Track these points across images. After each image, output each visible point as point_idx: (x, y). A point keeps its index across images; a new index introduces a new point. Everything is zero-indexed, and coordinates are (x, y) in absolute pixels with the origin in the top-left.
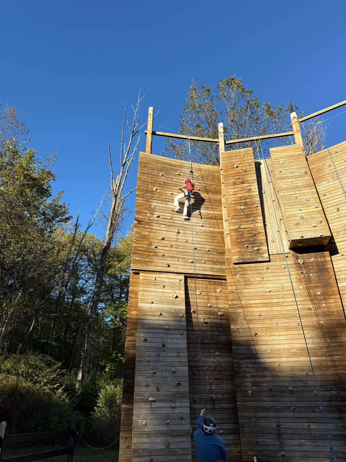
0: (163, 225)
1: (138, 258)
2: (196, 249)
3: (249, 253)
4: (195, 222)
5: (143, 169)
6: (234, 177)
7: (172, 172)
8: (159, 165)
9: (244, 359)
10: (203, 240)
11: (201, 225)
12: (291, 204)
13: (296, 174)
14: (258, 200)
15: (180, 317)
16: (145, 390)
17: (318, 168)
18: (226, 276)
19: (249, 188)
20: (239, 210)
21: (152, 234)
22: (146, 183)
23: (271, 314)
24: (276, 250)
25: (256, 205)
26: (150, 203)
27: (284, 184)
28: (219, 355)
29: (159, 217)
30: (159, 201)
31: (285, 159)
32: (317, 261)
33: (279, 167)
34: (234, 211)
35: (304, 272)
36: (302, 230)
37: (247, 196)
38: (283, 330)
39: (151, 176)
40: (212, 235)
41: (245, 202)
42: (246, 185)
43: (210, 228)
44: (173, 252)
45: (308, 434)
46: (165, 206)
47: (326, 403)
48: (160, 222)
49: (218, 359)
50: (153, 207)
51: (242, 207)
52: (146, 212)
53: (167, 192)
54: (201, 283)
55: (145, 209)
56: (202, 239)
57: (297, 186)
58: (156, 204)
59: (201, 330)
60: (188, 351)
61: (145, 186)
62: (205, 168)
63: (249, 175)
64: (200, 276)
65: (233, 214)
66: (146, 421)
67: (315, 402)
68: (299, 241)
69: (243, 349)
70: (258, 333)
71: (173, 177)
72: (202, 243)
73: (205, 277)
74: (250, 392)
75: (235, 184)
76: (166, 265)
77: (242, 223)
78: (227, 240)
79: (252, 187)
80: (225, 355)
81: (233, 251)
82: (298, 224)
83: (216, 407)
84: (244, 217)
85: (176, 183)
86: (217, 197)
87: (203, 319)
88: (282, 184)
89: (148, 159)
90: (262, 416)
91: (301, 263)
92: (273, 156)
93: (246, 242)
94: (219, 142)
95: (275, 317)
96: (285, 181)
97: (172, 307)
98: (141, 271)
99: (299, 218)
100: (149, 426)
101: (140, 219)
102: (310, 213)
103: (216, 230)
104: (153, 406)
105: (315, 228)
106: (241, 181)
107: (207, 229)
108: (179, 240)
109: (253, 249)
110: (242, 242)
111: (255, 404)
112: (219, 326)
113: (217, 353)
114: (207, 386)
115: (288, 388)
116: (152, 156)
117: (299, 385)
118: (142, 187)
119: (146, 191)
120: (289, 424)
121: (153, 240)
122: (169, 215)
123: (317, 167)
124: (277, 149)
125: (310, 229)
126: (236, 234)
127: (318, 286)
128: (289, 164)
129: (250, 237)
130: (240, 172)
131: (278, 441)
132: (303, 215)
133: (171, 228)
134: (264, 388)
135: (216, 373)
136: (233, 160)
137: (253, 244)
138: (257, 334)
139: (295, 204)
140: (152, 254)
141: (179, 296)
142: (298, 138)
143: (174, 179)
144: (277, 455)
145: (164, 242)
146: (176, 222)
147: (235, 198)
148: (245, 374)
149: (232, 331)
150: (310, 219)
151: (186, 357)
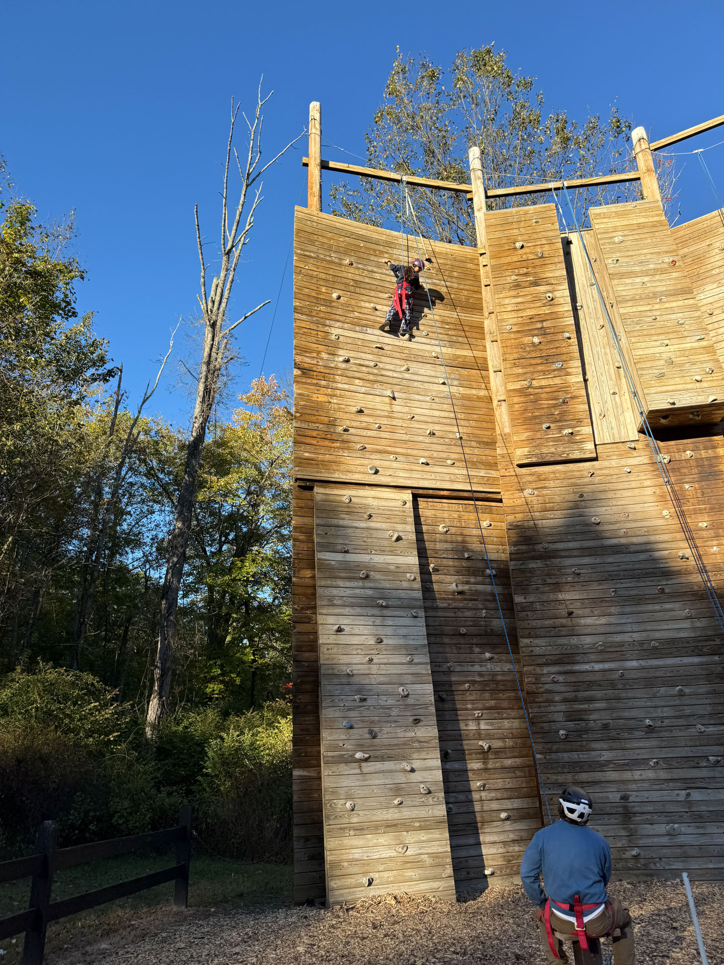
0: (358, 381)
1: (306, 454)
2: (434, 434)
3: (554, 441)
4: (429, 374)
5: (306, 247)
6: (516, 271)
7: (372, 258)
8: (342, 240)
9: (547, 664)
11: (441, 382)
12: (645, 332)
13: (652, 266)
14: (570, 323)
15: (409, 580)
16: (344, 737)
17: (696, 254)
18: (499, 493)
19: (550, 295)
20: (529, 347)
21: (335, 401)
22: (314, 281)
23: (603, 569)
24: (611, 435)
25: (567, 335)
26: (327, 328)
27: (627, 288)
28: (491, 659)
29: (347, 361)
30: (346, 326)
31: (626, 233)
32: (699, 457)
33: (612, 251)
34: (518, 348)
35: (673, 479)
36: (671, 388)
37: (546, 314)
38: (630, 603)
39: (324, 264)
40: (466, 403)
41: (542, 328)
42: (542, 289)
43: (461, 389)
44: (384, 442)
45: (687, 812)
46: (361, 336)
47: (722, 748)
48: (350, 374)
49: (489, 666)
50: (333, 337)
51: (536, 340)
52: (319, 349)
53: (363, 304)
54: (446, 509)
55: (315, 341)
56: (446, 413)
57: (655, 294)
58: (339, 332)
59: (450, 606)
60: (430, 652)
61: (312, 287)
62: (444, 250)
63: (550, 266)
64: (446, 493)
65: (516, 356)
66: (351, 802)
67: (700, 748)
68: (664, 414)
69: (544, 644)
70: (575, 611)
71: (375, 270)
72: (444, 421)
73: (455, 496)
74: (562, 732)
75: (517, 286)
76: (371, 469)
77: (535, 376)
78: (500, 415)
79: (557, 294)
80: (504, 658)
81: (515, 438)
82: (662, 375)
83: (490, 766)
84: (539, 361)
85: (382, 284)
86: (474, 318)
87: (454, 584)
88: (624, 288)
89: (314, 223)
90: (590, 780)
91: (666, 461)
92: (598, 225)
93: (544, 418)
94: (471, 192)
95: (610, 576)
96: (628, 281)
97: (390, 559)
98: (316, 483)
99: (662, 362)
100: (360, 813)
101: (306, 366)
102: (687, 353)
103: (474, 392)
104: (365, 770)
105: (698, 385)
106: (531, 278)
107: (454, 390)
108: (396, 415)
109: (560, 432)
110: (535, 417)
111: (575, 756)
112: (489, 597)
113: (488, 655)
114: (470, 723)
115: (641, 721)
116: (322, 216)
117: (665, 715)
118: (307, 290)
119: (315, 301)
120: (646, 794)
121: (338, 415)
122: (370, 357)
123: (693, 252)
124: (605, 210)
125: (689, 386)
126: (522, 399)
127: (700, 509)
128: (635, 243)
129: (555, 406)
130: (530, 258)
131: (624, 829)
132: (672, 355)
133: (375, 386)
134: (592, 724)
135: (487, 695)
136: (511, 231)
137: (560, 421)
138: (572, 613)
139: (653, 332)
140: (338, 445)
141: (403, 537)
142: (651, 186)
143: (377, 275)
144: (624, 856)
145: (362, 418)
146: (387, 373)
147: (520, 319)
148: (549, 696)
149: (519, 608)
150: (688, 365)
151: (426, 664)
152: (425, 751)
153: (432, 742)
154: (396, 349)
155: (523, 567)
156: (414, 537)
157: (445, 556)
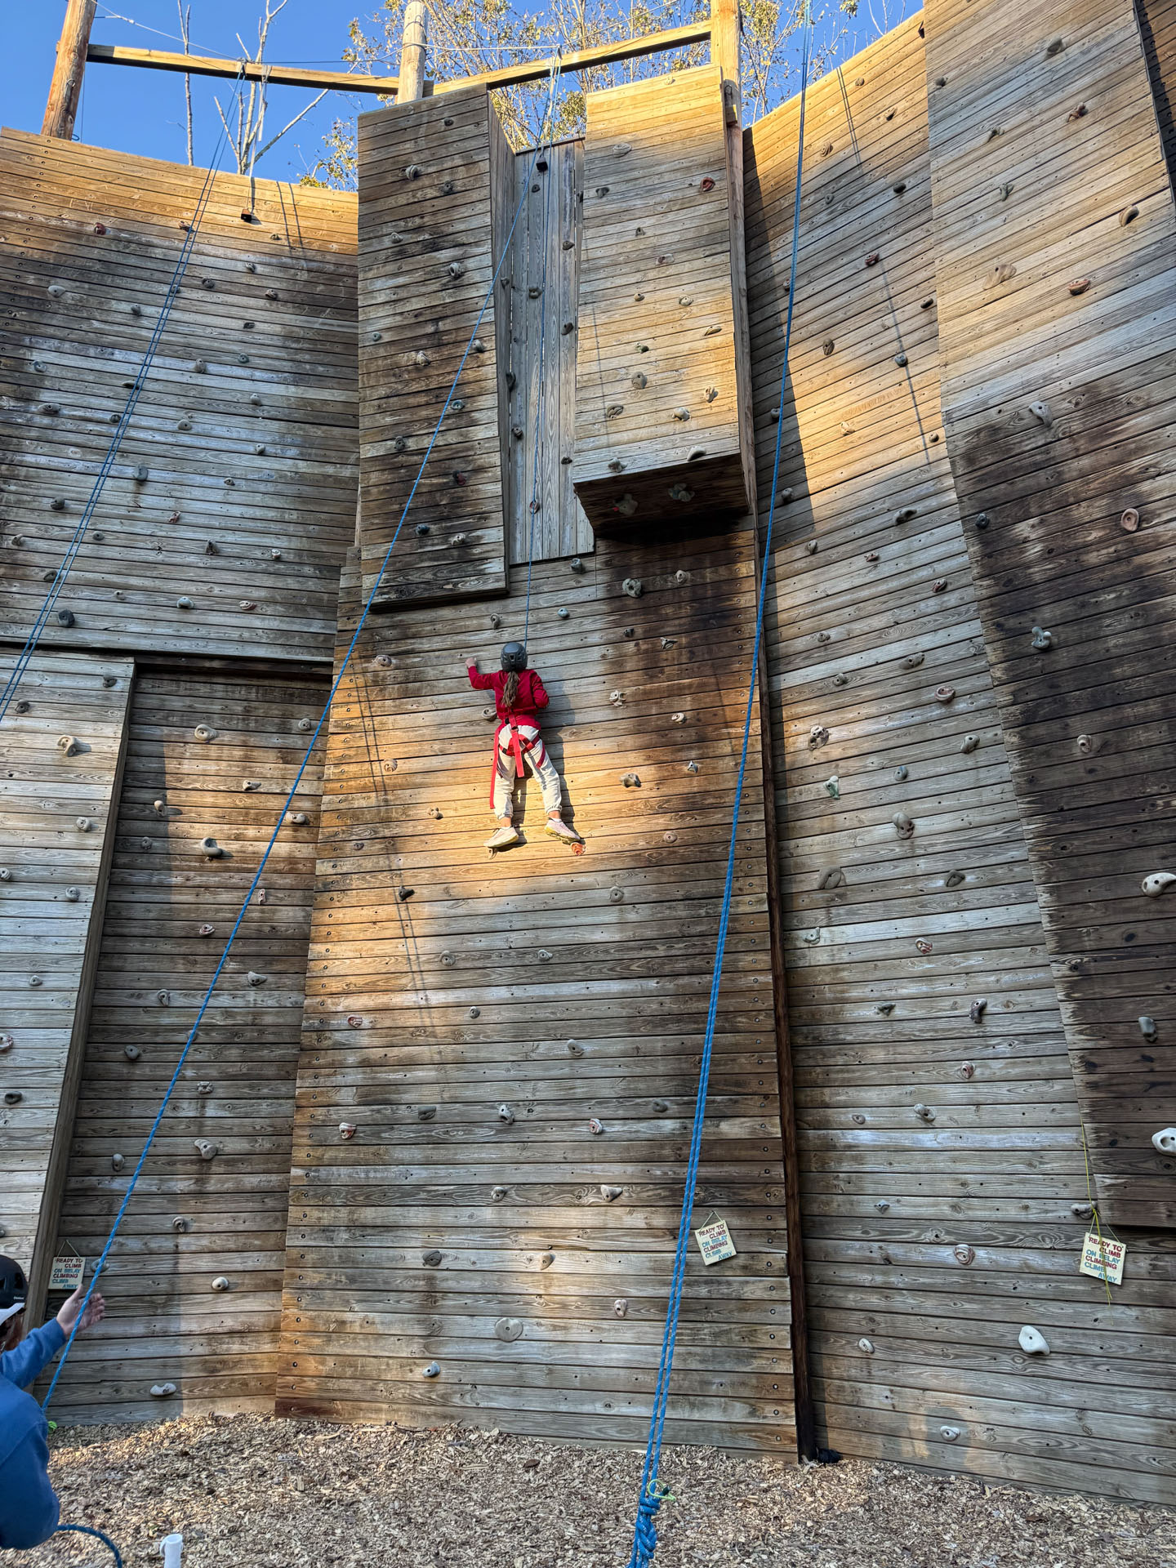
0: (72, 449)
3: (431, 559)
4: (235, 435)
5: (8, 202)
6: (402, 223)
7: (158, 220)
8: (92, 187)
9: (347, 993)
10: (259, 513)
11: (257, 450)
13: (667, 196)
14: (486, 319)
18: (332, 664)
19: (457, 266)
20: (409, 372)
21: (13, 488)
24: (546, 544)
25: (479, 344)
26: (23, 351)
27: (609, 243)
28: (256, 984)
29: (56, 412)
30: (67, 346)
31: (640, 135)
32: (698, 581)
33: (604, 173)
34: (387, 376)
35: (639, 631)
36: (625, 436)
37: (444, 305)
38: (516, 874)
40: (307, 491)
41: (437, 332)
42: (444, 255)
43: (301, 464)
44: (107, 566)
45: (540, 1296)
46: (97, 365)
47: (630, 1168)
48: (58, 436)
49: (252, 996)
50: (33, 368)
53: (114, 305)
54: (219, 695)
56: (256, 509)
57: (655, 249)
58: (50, 357)
59: (190, 883)
63: (463, 209)
64: (216, 664)
65: (382, 392)
67: (588, 1166)
69: (351, 955)
70: (417, 890)
71: (158, 242)
72: (251, 525)
73: (238, 669)
74: (344, 1126)
75: (401, 252)
76: (60, 617)
77: (413, 429)
79: (471, 264)
80: (288, 982)
81: (366, 555)
82: (615, 412)
83: (211, 1187)
84: (422, 399)
85: (167, 268)
86: (347, 327)
87: (204, 841)
88: (601, 243)
89: (37, 159)
90: (379, 1222)
91: (633, 592)
92: (593, 123)
93: (422, 514)
96: (611, 229)
97: (49, 789)
99: (628, 384)
102: (674, 363)
103: (330, 470)
105: (679, 426)
106: (427, 236)
107: (283, 465)
108: (144, 514)
109: (446, 541)
111: (360, 1174)
112: (281, 866)
113: (252, 975)
114: (185, 1104)
115: (493, 1107)
116: (59, 146)
117: (539, 1096)
119: (6, 301)
120: (472, 1255)
121: (15, 514)
122: (111, 404)
123: (778, 167)
125: (663, 429)
126: (387, 477)
127: (683, 687)
129: (442, 488)
130: (429, 196)
131: (419, 1322)
132: (648, 370)
133: (109, 459)
134: (403, 1111)
135: (234, 1053)
136: (401, 147)
137: (448, 519)
138: (411, 893)
139: (630, 325)
141: (93, 748)
143: (160, 251)
144: (409, 1376)
145: (62, 520)
146: (142, 435)
147: (398, 318)
148: (338, 1056)
149: (320, 885)
150: (672, 387)
151: (71, 990)
152: (18, 1155)
153: (39, 1138)
154: (171, 388)
155: (343, 806)
156: (116, 749)
157: (198, 785)
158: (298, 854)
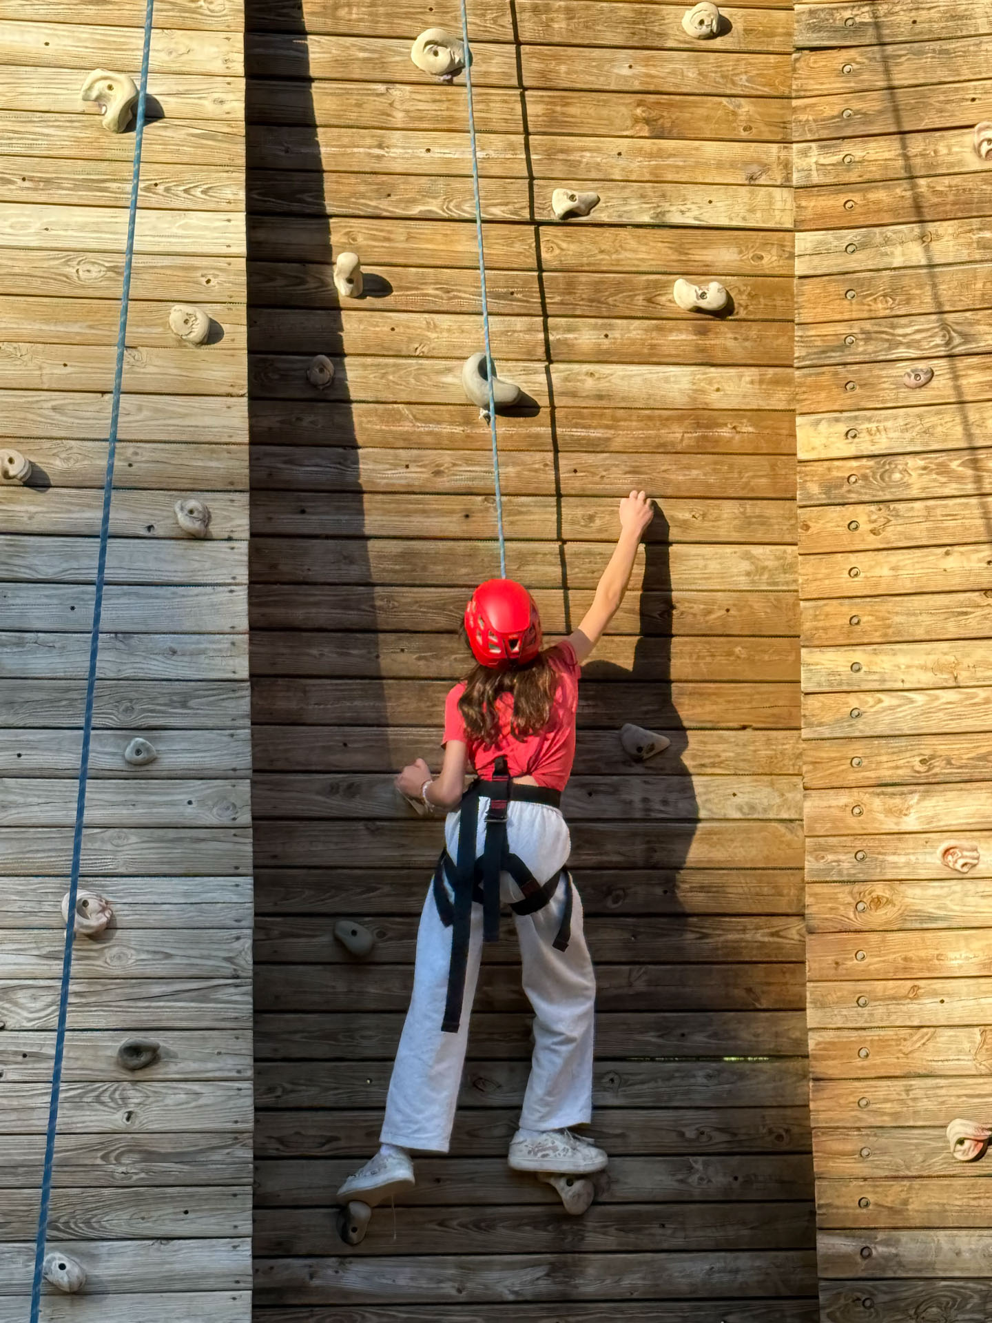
15: (181, 342)
59: (444, 483)
60: (260, 718)
83: (588, 1286)
87: (471, 365)
97: (82, 227)
112: (676, 434)
141: (168, 105)
148: (920, 947)
149: (814, 489)
151: (231, 775)
152: (173, 1198)
153: (217, 1156)
155: (859, 261)
156: (236, 106)
157: (434, 207)
158: (715, 400)
